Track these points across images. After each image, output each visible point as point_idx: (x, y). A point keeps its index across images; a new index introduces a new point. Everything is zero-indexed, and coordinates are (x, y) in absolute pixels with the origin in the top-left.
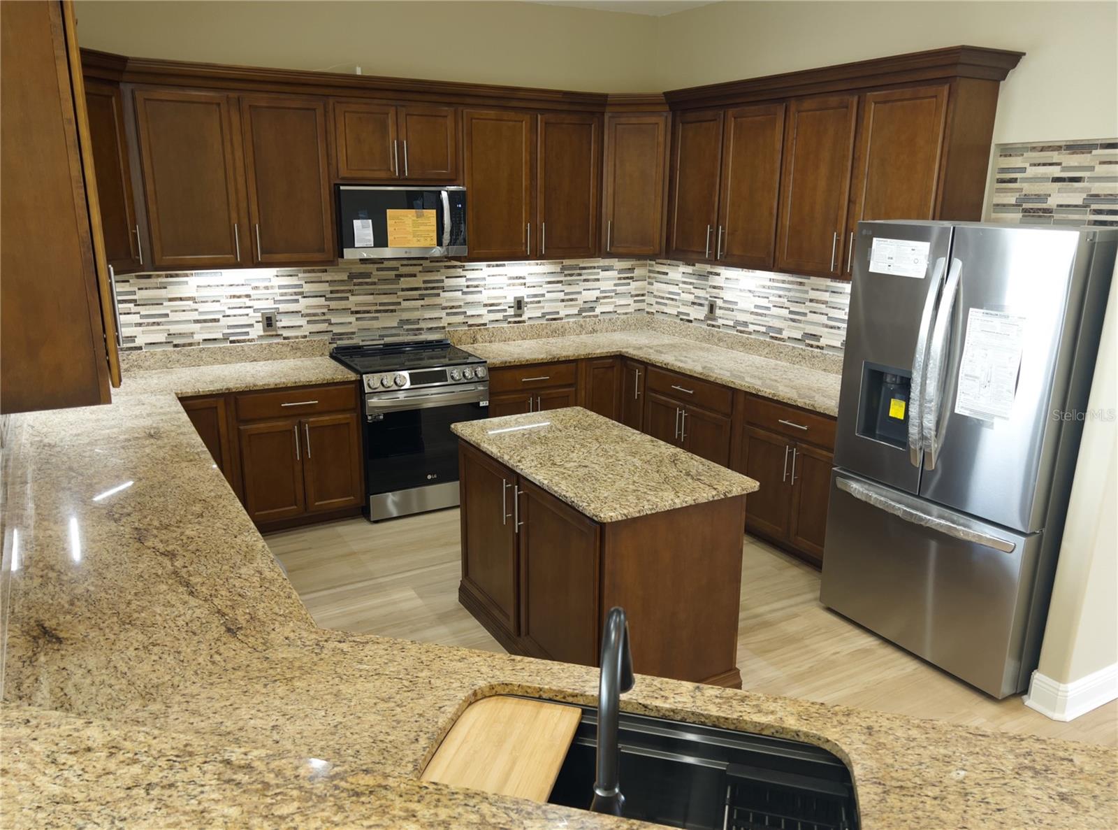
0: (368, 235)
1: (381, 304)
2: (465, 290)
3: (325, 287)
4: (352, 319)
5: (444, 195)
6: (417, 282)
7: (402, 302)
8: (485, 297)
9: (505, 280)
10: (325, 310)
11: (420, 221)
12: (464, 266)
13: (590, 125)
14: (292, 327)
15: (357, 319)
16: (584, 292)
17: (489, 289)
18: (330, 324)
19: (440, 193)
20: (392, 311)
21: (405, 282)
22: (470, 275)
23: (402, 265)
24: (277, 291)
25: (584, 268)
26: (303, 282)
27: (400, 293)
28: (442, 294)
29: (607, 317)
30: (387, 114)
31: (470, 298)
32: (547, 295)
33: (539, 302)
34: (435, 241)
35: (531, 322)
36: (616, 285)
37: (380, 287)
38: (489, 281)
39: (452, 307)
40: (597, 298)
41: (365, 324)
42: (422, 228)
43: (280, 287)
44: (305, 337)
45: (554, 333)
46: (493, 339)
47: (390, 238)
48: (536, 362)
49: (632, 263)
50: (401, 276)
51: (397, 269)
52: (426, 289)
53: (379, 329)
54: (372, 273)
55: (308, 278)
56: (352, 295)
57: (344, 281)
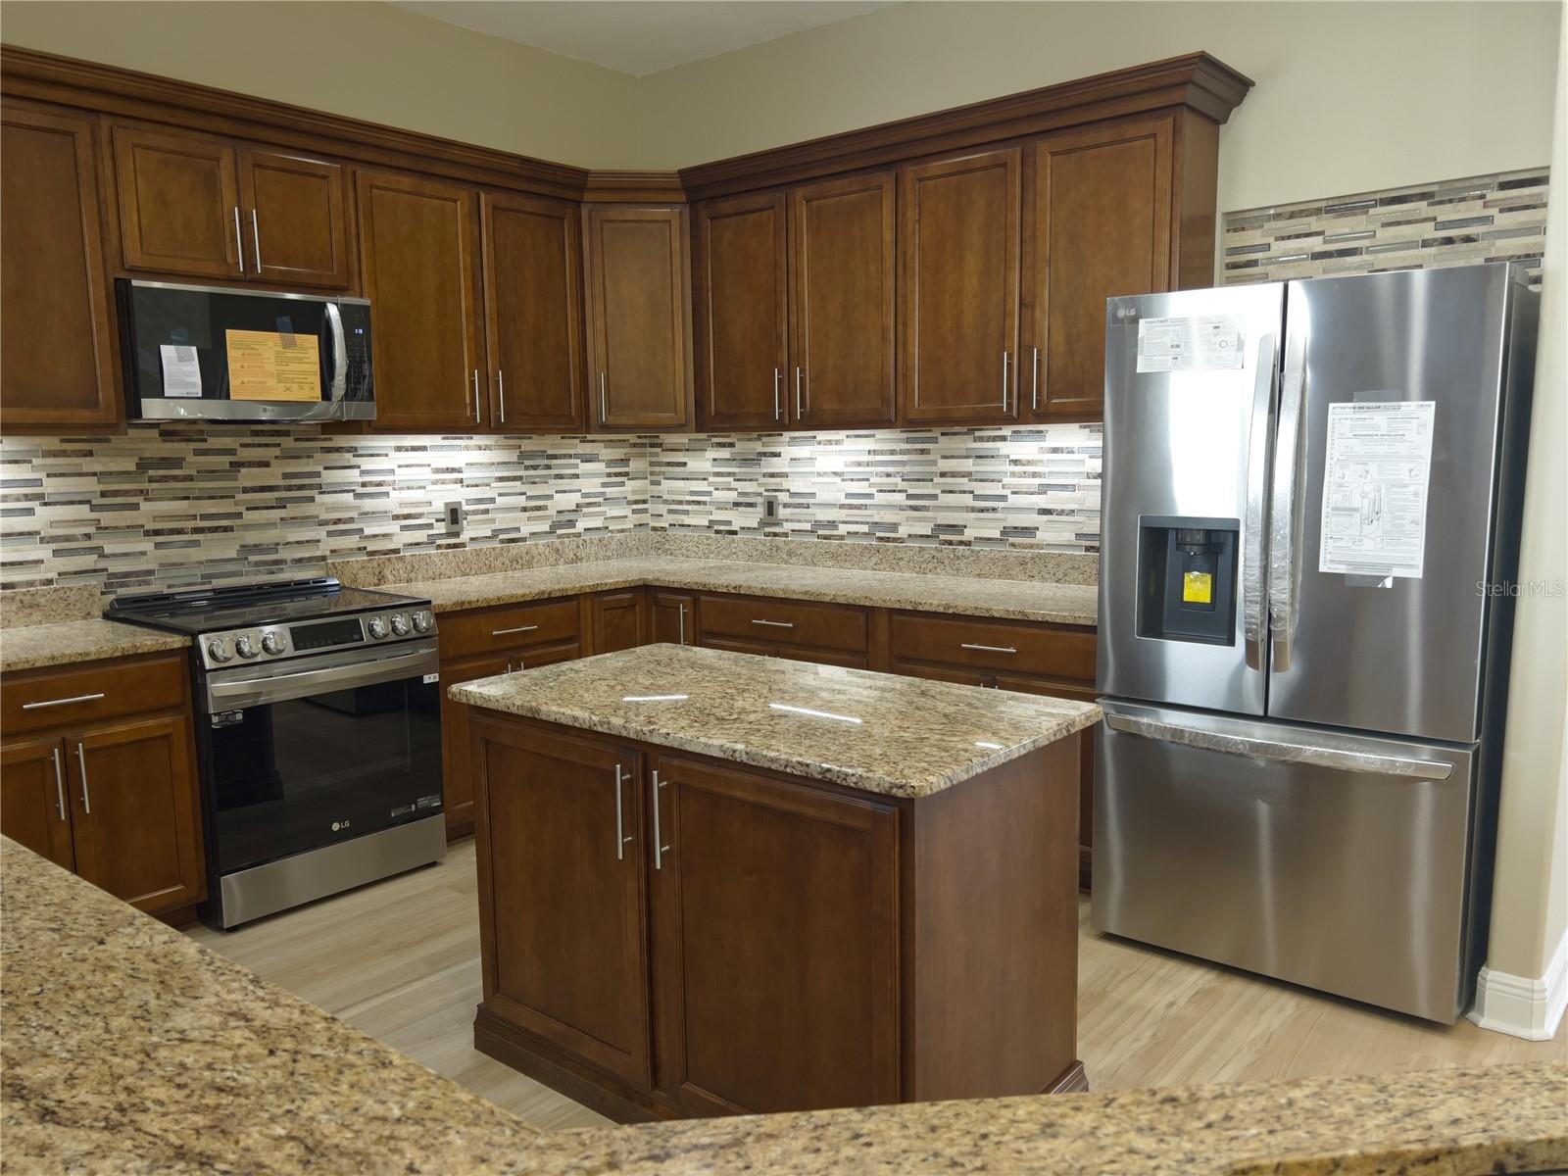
0: (192, 374)
1: (204, 517)
2: (360, 490)
3: (90, 485)
4: (147, 545)
5: (333, 311)
6: (272, 476)
7: (245, 513)
8: (394, 501)
9: (426, 474)
10: (91, 530)
11: (290, 353)
12: (356, 449)
13: (562, 219)
14: (21, 563)
15: (158, 546)
16: (557, 496)
17: (402, 489)
18: (102, 555)
19: (324, 306)
20: (226, 529)
21: (248, 477)
22: (367, 464)
23: (242, 445)
25: (555, 457)
26: (41, 475)
27: (240, 496)
28: (319, 498)
29: (596, 536)
30: (218, 160)
31: (368, 504)
32: (499, 500)
33: (486, 511)
34: (318, 392)
35: (477, 546)
36: (604, 485)
37: (201, 485)
38: (402, 475)
39: (338, 521)
40: (578, 505)
41: (174, 554)
42: (293, 366)
44: (50, 582)
45: (515, 562)
46: (412, 575)
47: (234, 382)
48: (514, 600)
49: (626, 450)
50: (241, 464)
51: (232, 452)
52: (289, 488)
53: (201, 563)
54: (183, 459)
55: (51, 465)
56: (146, 500)
57: (129, 473)
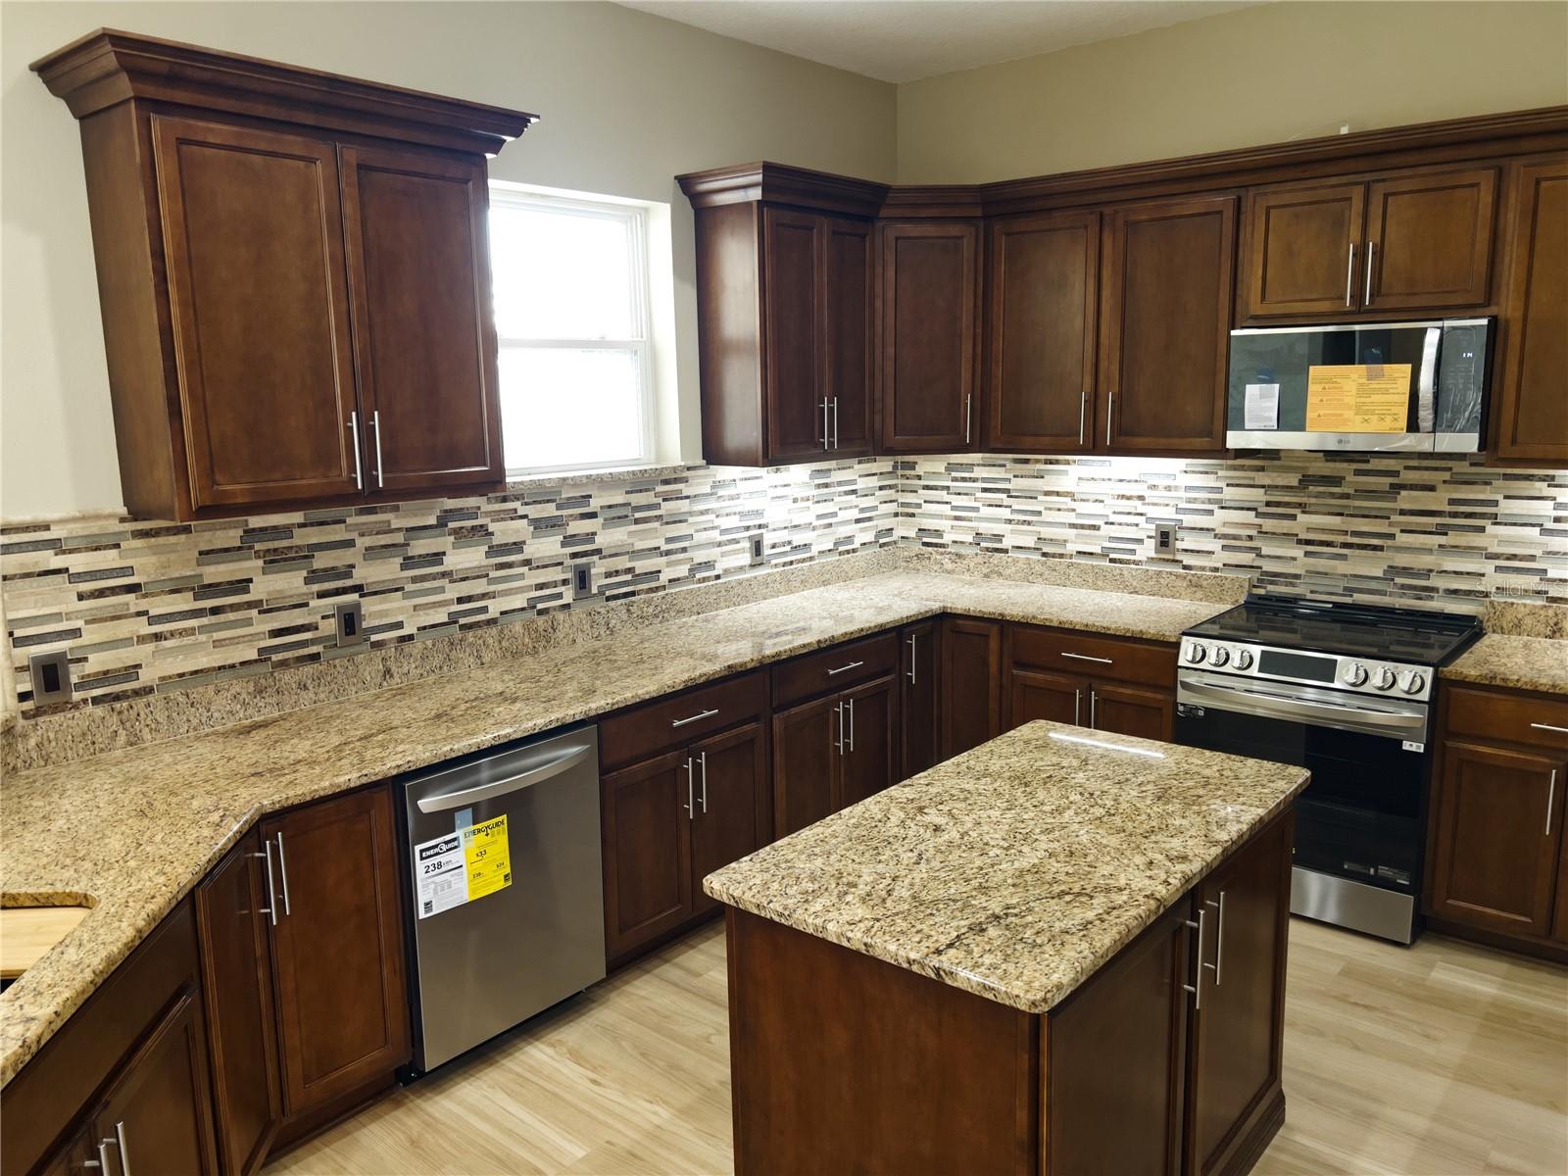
0: (1270, 409)
1: (1355, 534)
2: (1550, 525)
3: (1258, 495)
4: (1298, 552)
5: (1432, 338)
6: (1438, 500)
7: (1398, 534)
10: (1253, 533)
11: (1374, 385)
12: (1553, 478)
14: (1198, 552)
15: (1307, 554)
18: (1259, 555)
19: (1424, 331)
20: (1375, 548)
21: (1407, 500)
23: (1407, 468)
24: (1182, 494)
26: (1222, 484)
27: (1396, 518)
28: (1490, 529)
31: (1560, 543)
37: (1357, 503)
39: (1513, 557)
41: (1322, 564)
42: (1375, 398)
43: (1188, 488)
44: (1216, 570)
47: (1310, 415)
50: (1404, 487)
51: (1396, 474)
52: (1455, 515)
53: (1345, 576)
54: (1344, 478)
55: (1232, 478)
56: (1303, 512)
57: (1292, 487)
